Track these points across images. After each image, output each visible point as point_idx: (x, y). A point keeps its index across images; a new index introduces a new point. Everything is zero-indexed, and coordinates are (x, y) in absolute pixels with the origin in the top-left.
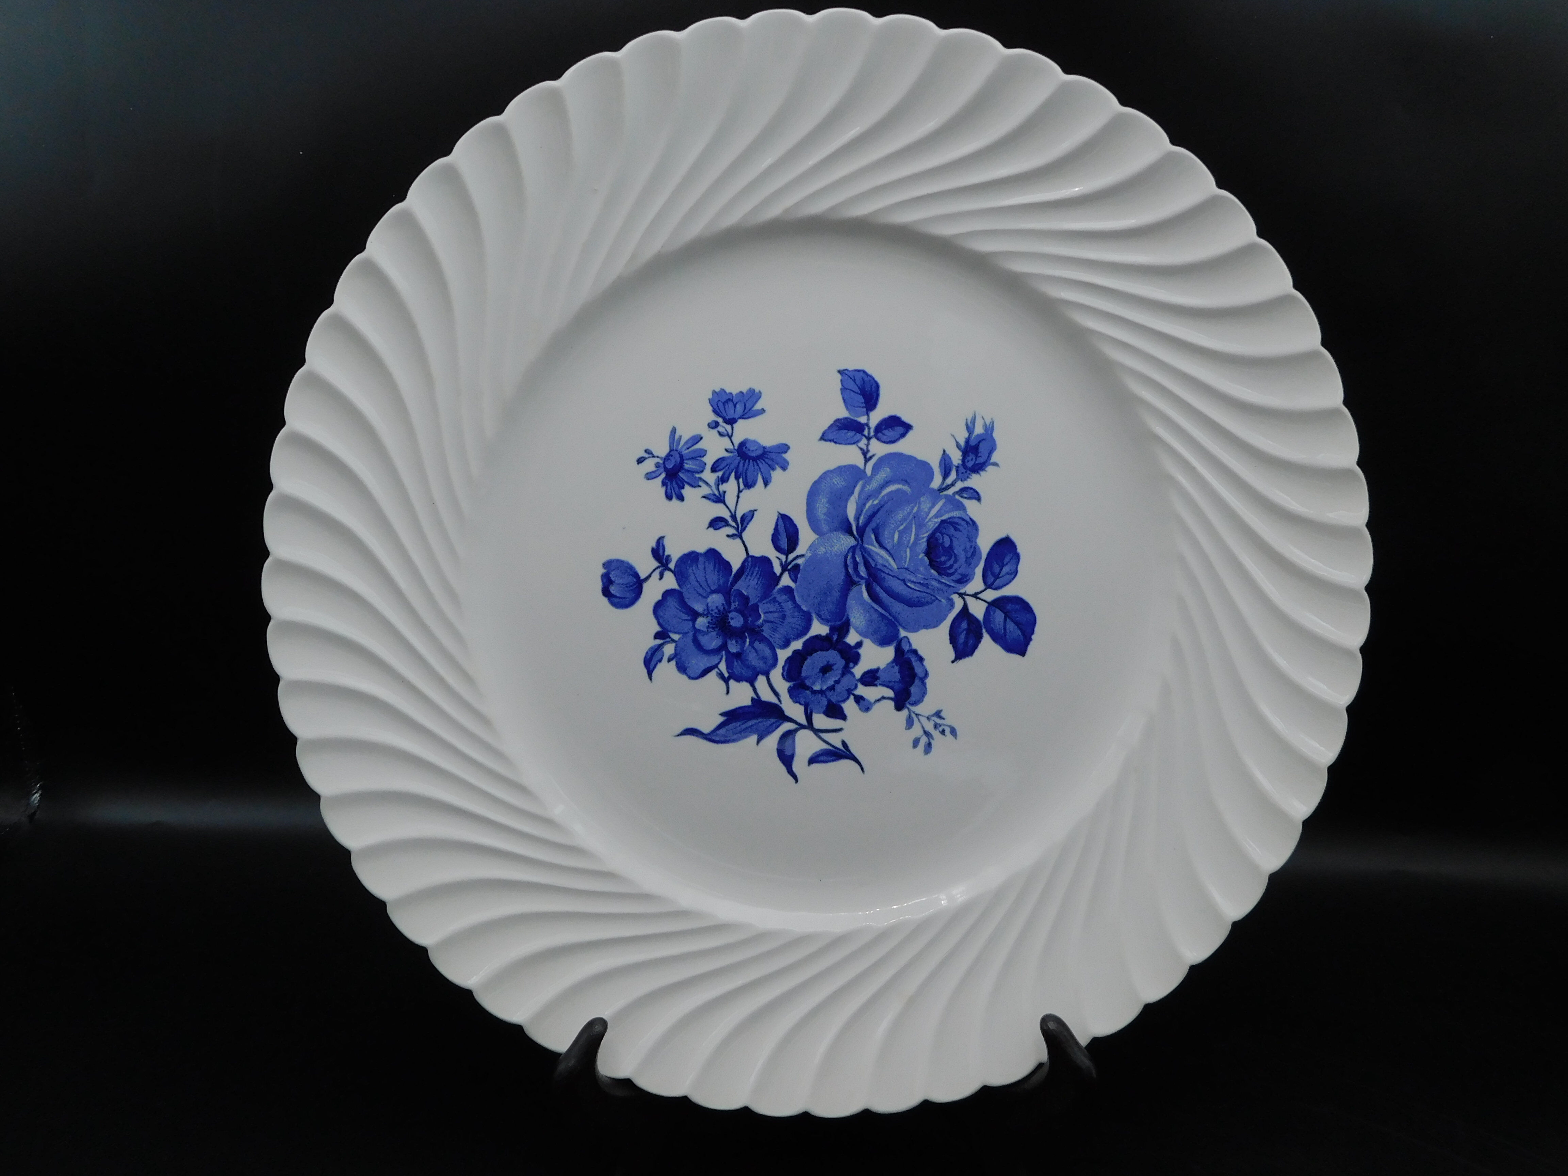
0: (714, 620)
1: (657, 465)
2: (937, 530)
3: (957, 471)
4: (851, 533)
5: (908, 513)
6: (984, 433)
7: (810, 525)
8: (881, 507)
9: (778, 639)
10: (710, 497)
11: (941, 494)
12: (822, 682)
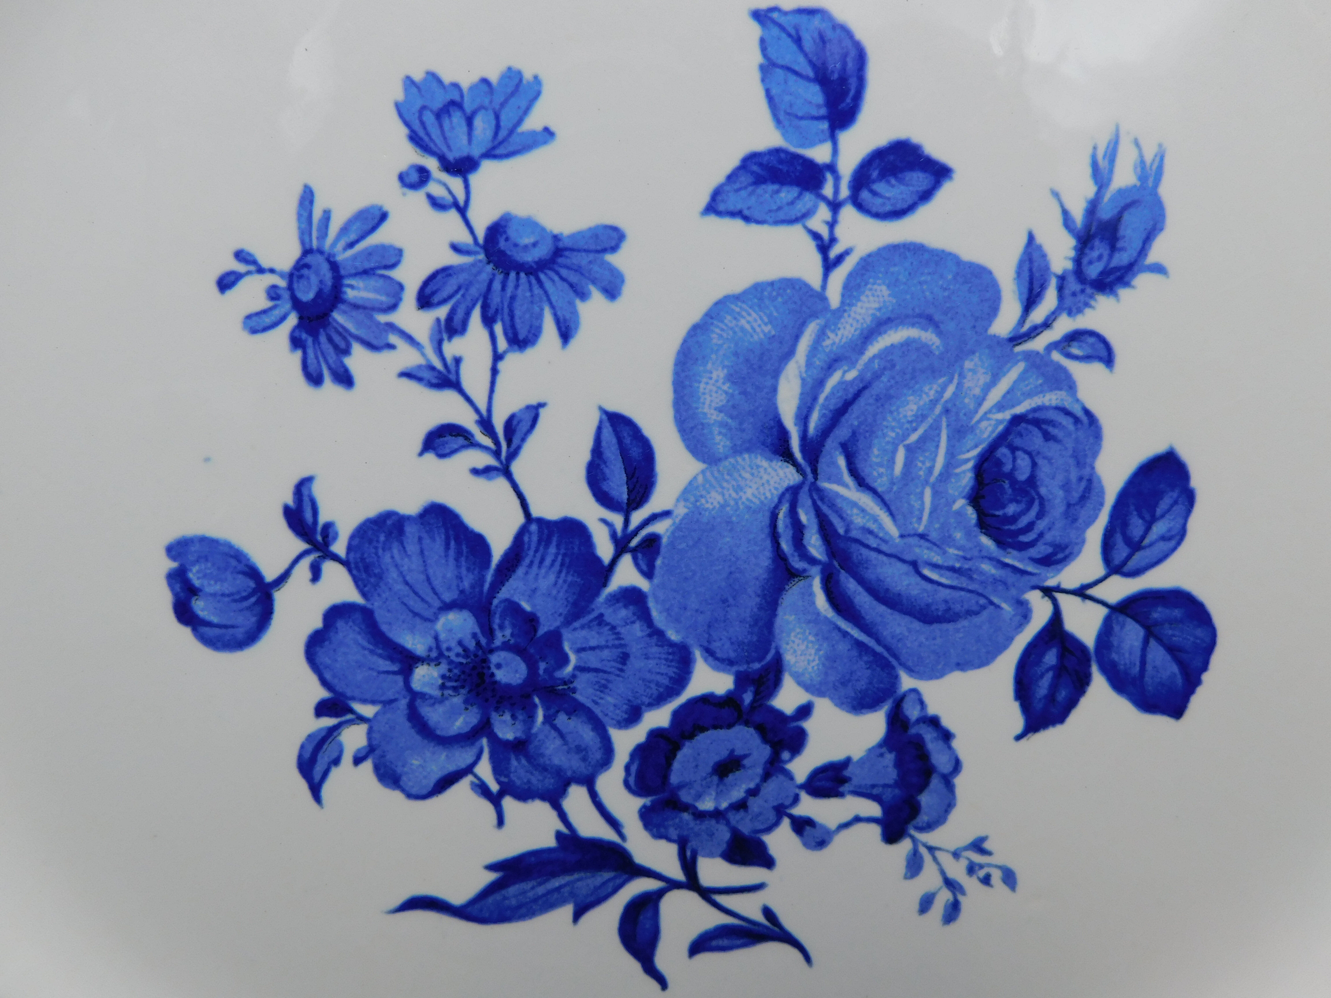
0: (456, 671)
1: (273, 293)
2: (1001, 439)
3: (1060, 289)
4: (785, 454)
5: (931, 401)
6: (1135, 186)
7: (684, 440)
8: (865, 388)
9: (612, 708)
10: (421, 374)
11: (1018, 349)
12: (717, 793)
